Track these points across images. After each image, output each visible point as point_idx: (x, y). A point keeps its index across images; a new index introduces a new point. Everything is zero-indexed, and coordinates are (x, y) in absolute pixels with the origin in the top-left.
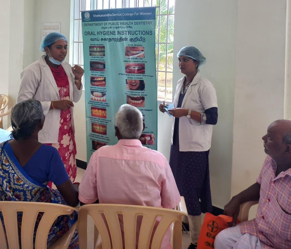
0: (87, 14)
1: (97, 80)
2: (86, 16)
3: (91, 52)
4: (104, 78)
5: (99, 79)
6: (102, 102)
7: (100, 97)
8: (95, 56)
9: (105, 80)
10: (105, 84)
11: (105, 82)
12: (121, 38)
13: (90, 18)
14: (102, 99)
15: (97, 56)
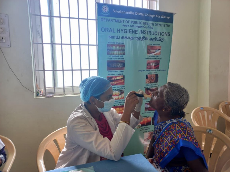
0: (105, 8)
1: (116, 79)
2: (103, 10)
3: (108, 51)
4: (123, 76)
5: (118, 78)
6: (120, 100)
7: (118, 95)
8: (114, 55)
9: (123, 78)
10: (124, 82)
11: (124, 80)
12: (143, 37)
13: (109, 12)
14: (120, 97)
15: (116, 54)
